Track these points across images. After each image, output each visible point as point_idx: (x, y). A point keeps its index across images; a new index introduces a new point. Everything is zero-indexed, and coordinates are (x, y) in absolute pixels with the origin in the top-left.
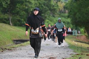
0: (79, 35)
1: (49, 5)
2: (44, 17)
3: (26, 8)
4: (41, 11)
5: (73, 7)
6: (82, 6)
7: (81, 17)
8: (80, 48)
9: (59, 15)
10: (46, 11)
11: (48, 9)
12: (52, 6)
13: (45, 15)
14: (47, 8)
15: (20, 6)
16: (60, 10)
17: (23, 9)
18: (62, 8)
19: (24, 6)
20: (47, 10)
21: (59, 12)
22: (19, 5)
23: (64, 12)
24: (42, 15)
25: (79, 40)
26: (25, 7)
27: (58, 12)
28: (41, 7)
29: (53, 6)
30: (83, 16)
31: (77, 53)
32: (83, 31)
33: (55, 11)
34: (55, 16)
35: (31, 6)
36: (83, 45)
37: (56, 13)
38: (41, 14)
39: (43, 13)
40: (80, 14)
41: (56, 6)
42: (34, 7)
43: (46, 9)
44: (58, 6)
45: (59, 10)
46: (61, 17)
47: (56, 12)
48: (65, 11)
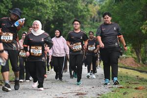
0: (123, 57)
1: (74, 10)
2: (67, 29)
3: (38, 14)
4: (61, 18)
5: (113, 12)
6: (128, 10)
7: (127, 28)
8: (125, 77)
9: (91, 24)
10: (70, 19)
11: (73, 16)
12: (79, 10)
13: (68, 25)
14: (71, 14)
15: (28, 11)
16: (93, 17)
17: (33, 17)
18: (96, 13)
19: (35, 12)
20: (72, 18)
21: (91, 20)
22: (26, 11)
23: (98, 20)
24: (64, 25)
25: (124, 65)
26: (36, 14)
27: (89, 21)
28: (61, 13)
29: (82, 11)
30: (129, 27)
31: (121, 86)
32: (130, 50)
33: (85, 18)
34: (85, 26)
35: (45, 11)
36: (129, 73)
37: (85, 23)
38: (62, 24)
39: (65, 23)
40: (124, 22)
41: (86, 10)
42: (51, 12)
43: (69, 15)
44: (88, 10)
45: (91, 17)
46: (93, 28)
47: (86, 21)
48: (100, 18)
